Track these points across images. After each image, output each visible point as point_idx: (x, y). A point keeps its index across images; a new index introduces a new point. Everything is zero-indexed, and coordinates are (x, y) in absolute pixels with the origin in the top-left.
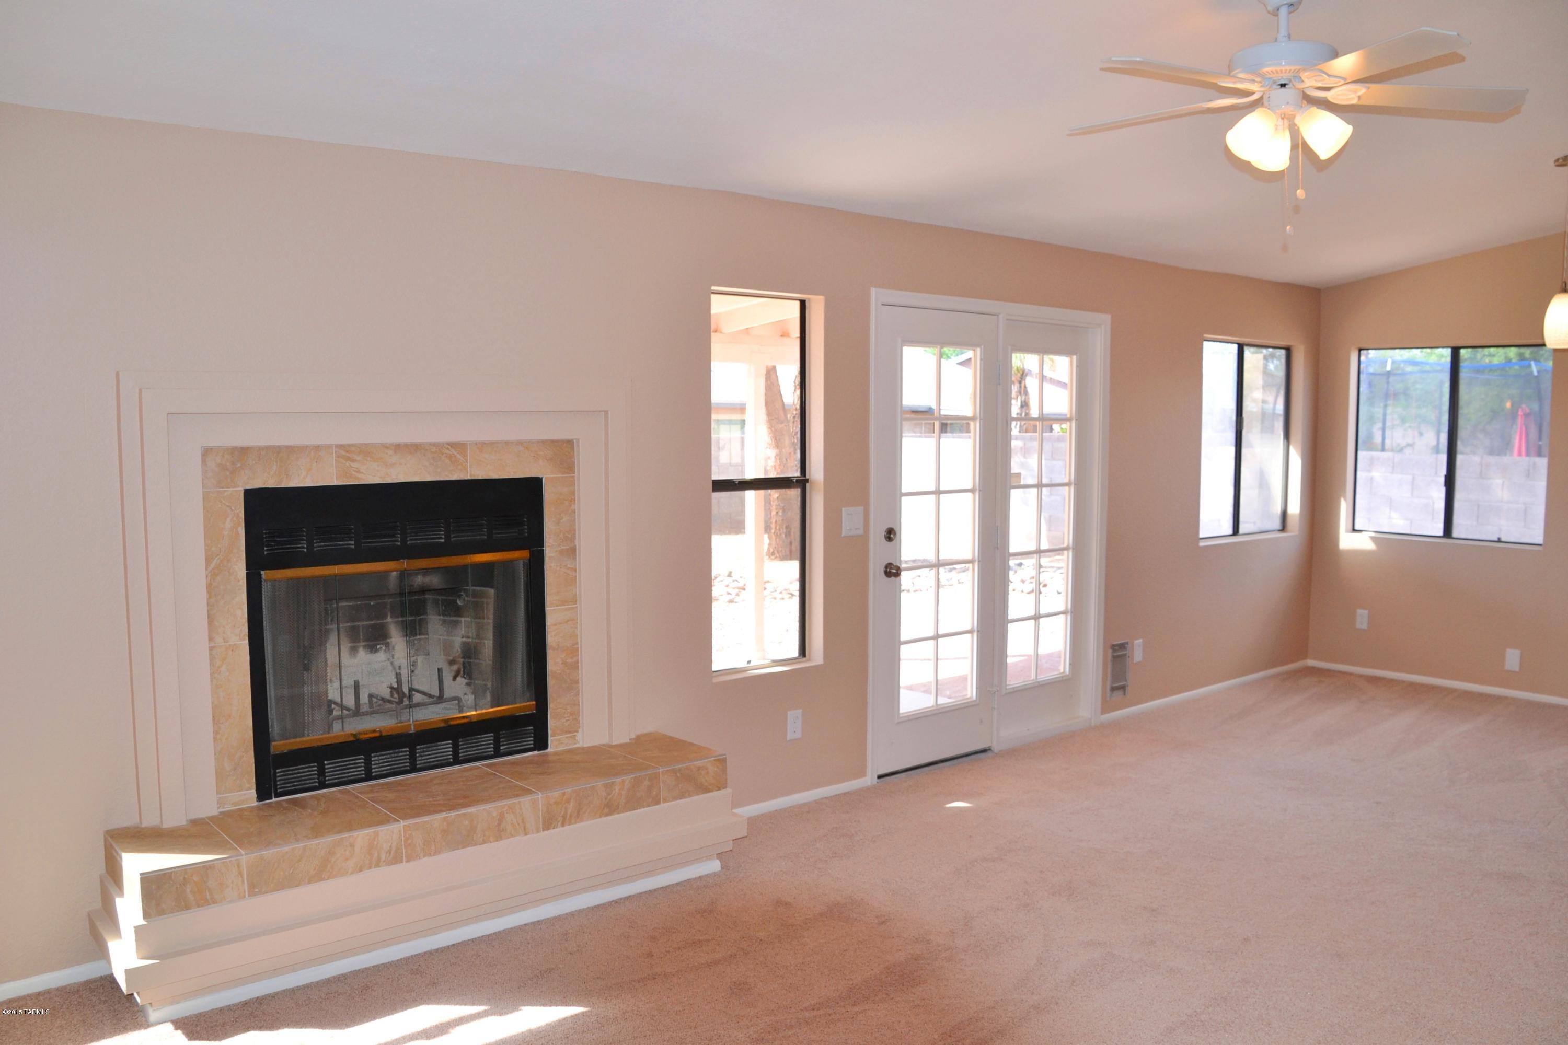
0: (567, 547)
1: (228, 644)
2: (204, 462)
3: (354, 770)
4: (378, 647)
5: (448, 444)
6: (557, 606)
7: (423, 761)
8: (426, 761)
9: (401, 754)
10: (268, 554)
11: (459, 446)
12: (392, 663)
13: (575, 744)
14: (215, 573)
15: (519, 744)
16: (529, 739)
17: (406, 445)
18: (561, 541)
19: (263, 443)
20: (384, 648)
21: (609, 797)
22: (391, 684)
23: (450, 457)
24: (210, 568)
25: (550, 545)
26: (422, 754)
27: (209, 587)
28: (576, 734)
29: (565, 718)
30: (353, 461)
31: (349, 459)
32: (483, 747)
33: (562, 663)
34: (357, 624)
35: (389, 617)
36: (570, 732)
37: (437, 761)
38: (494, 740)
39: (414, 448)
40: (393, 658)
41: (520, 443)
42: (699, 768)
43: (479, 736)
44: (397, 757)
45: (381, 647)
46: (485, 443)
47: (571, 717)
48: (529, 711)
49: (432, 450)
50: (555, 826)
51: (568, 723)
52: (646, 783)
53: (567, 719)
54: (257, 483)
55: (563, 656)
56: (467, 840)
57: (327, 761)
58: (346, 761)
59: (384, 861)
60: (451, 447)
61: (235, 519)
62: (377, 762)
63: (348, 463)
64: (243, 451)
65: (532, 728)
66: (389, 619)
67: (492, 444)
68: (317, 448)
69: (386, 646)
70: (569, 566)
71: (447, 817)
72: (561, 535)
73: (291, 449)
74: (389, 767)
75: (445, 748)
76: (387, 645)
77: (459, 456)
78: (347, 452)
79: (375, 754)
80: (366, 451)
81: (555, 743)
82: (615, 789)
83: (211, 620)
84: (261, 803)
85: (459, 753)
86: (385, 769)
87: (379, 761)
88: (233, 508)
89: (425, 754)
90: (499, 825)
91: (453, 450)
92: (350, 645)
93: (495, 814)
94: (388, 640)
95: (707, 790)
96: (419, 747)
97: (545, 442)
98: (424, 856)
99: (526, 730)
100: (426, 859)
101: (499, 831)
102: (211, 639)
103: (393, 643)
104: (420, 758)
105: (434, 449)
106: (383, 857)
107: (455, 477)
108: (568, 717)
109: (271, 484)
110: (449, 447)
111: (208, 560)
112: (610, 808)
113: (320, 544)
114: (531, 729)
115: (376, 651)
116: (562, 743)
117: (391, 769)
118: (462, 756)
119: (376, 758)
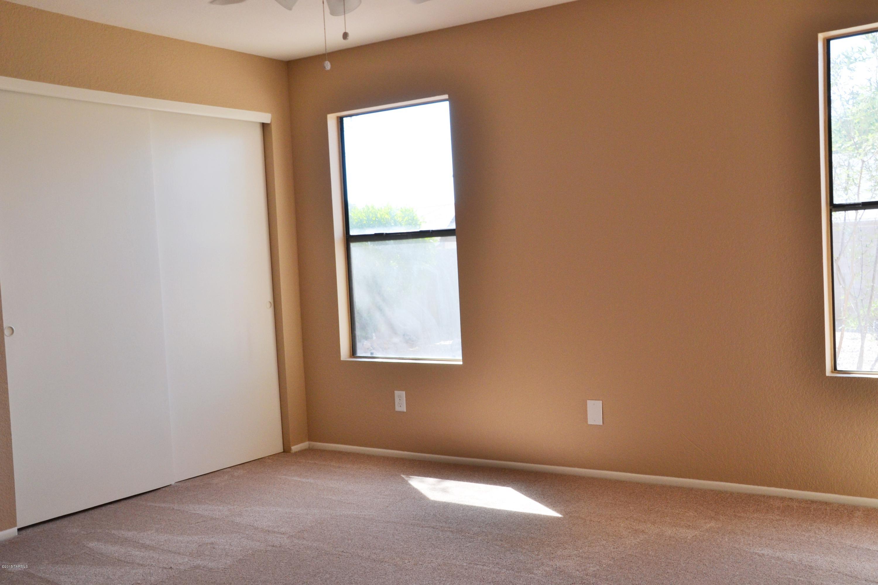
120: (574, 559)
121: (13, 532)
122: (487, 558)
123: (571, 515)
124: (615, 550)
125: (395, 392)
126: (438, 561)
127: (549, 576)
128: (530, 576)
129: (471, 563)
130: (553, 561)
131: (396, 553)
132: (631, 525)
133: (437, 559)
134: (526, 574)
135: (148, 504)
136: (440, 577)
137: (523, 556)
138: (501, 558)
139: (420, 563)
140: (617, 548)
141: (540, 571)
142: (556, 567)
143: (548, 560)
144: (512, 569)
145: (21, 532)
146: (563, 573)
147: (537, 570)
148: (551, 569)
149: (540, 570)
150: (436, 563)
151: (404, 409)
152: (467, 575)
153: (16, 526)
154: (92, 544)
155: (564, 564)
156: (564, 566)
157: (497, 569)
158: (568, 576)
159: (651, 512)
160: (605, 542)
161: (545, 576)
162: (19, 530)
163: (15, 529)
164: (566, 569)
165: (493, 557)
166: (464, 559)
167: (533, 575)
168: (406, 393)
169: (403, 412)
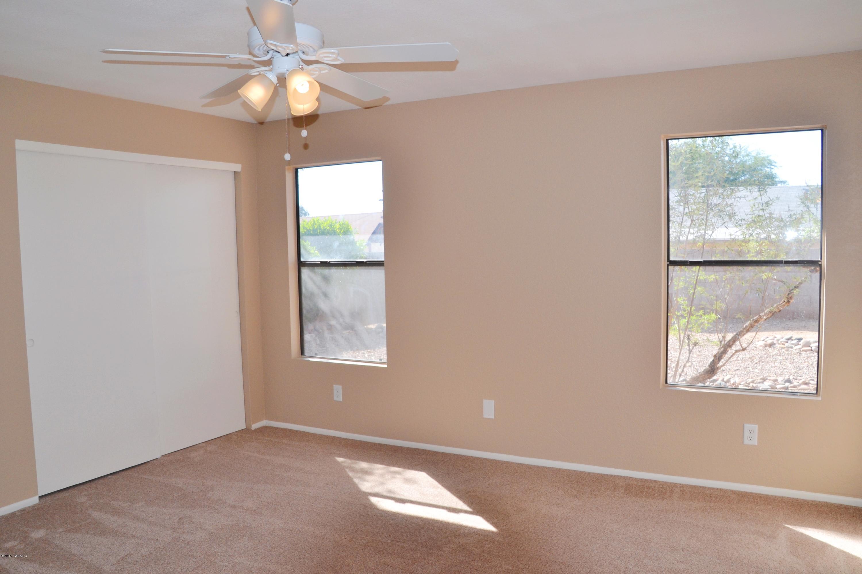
120: (473, 537)
121: (34, 500)
122: (406, 535)
123: (470, 494)
124: (504, 527)
125: (334, 386)
126: (367, 538)
127: (454, 553)
128: (440, 553)
129: (394, 540)
130: (457, 538)
131: (335, 530)
132: (516, 503)
133: (367, 536)
134: (436, 551)
135: (140, 476)
136: (370, 554)
137: (434, 534)
138: (417, 536)
139: (354, 540)
140: (505, 526)
141: (447, 549)
142: (460, 545)
143: (453, 538)
144: (425, 546)
145: (42, 500)
146: (465, 550)
147: (445, 547)
148: (456, 547)
149: (447, 547)
150: (367, 540)
151: (340, 399)
152: (391, 552)
153: (38, 495)
154: (96, 514)
155: (466, 542)
156: (466, 543)
157: (414, 546)
158: (469, 553)
159: (530, 491)
160: (496, 520)
161: (451, 553)
162: (41, 497)
163: (37, 498)
164: (467, 546)
165: (410, 535)
166: (388, 537)
167: (442, 553)
168: (342, 387)
169: (340, 402)
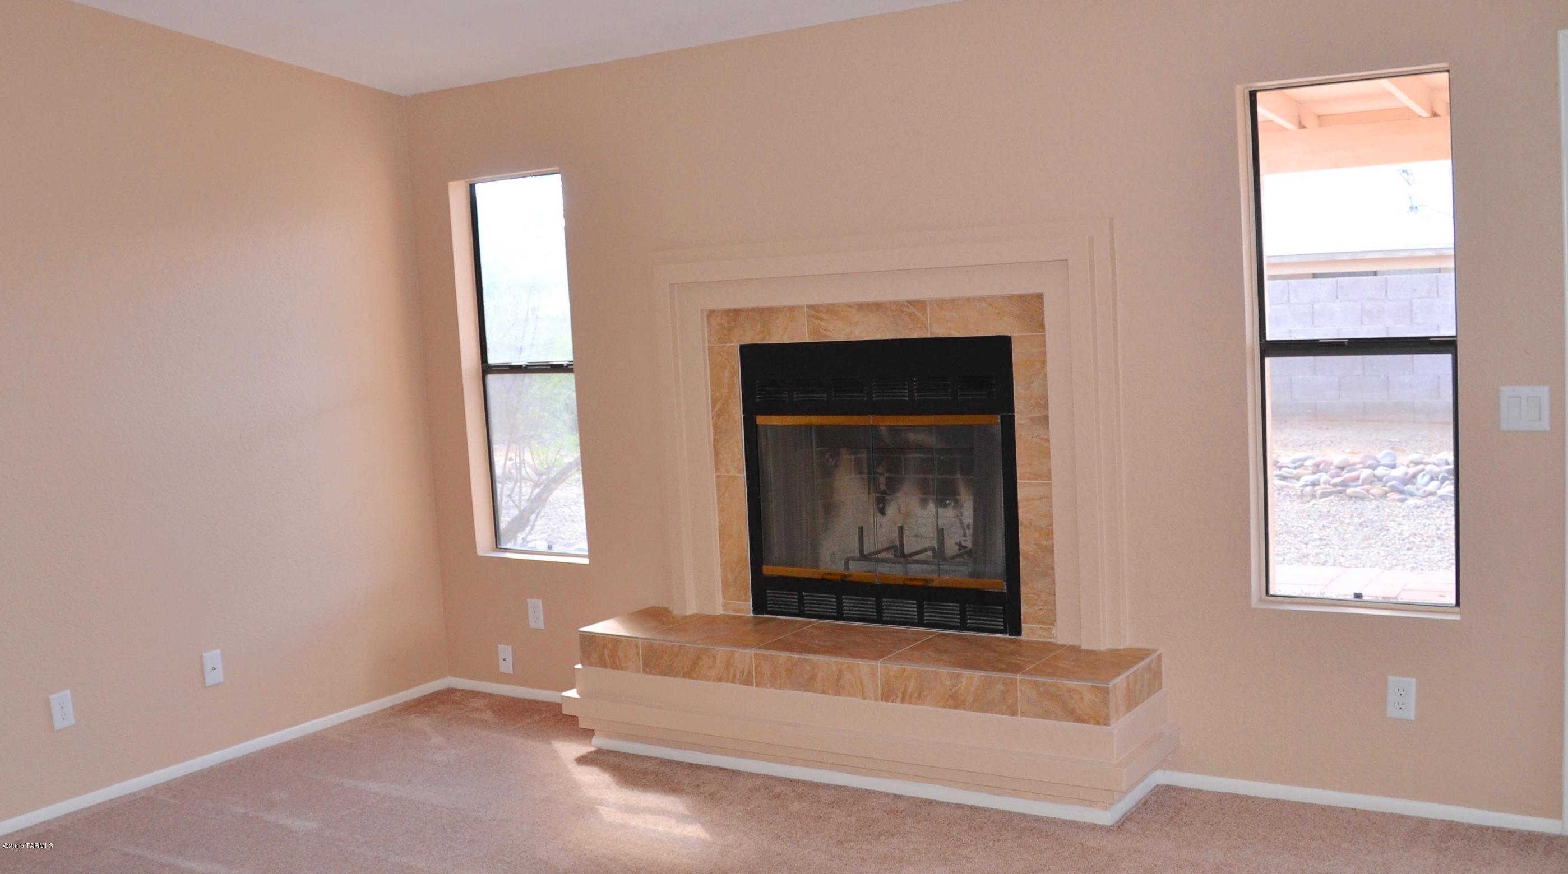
0: (1040, 415)
1: (729, 475)
2: (709, 321)
3: (829, 607)
4: (948, 502)
5: (909, 302)
6: (1029, 479)
7: (890, 615)
8: (892, 615)
9: (869, 603)
10: (760, 401)
11: (919, 304)
12: (960, 520)
13: (1051, 638)
14: (720, 413)
15: (989, 622)
16: (999, 620)
17: (868, 304)
18: (1033, 407)
19: (751, 305)
20: (953, 504)
21: (954, 689)
22: (960, 542)
23: (911, 315)
24: (715, 410)
25: (1020, 411)
26: (888, 607)
27: (716, 426)
28: (1051, 627)
29: (1038, 606)
30: (822, 319)
31: (816, 318)
32: (949, 616)
33: (1035, 544)
34: (927, 476)
35: (958, 474)
36: (1044, 623)
37: (903, 618)
38: (960, 611)
39: (877, 307)
40: (962, 516)
41: (983, 299)
42: (1069, 691)
43: (945, 604)
44: (865, 604)
45: (950, 503)
46: (944, 300)
47: (1046, 607)
48: (998, 589)
49: (892, 309)
50: (893, 700)
51: (1041, 613)
52: (1000, 687)
53: (1041, 607)
54: (748, 341)
55: (1037, 535)
56: (808, 684)
57: (805, 592)
58: (823, 597)
59: (738, 680)
60: (911, 305)
61: (731, 370)
62: (848, 605)
63: (817, 322)
64: (737, 312)
65: (1001, 608)
66: (958, 476)
67: (953, 300)
68: (792, 308)
69: (954, 502)
70: (1043, 436)
71: (791, 657)
72: (1033, 401)
73: (771, 310)
74: (858, 612)
75: (911, 606)
76: (956, 502)
77: (919, 314)
78: (817, 312)
79: (846, 597)
80: (832, 310)
81: (1031, 633)
82: (962, 682)
83: (717, 454)
84: (756, 615)
85: (924, 616)
86: (856, 614)
87: (849, 603)
88: (730, 361)
89: (891, 607)
90: (838, 680)
91: (913, 308)
92: (921, 496)
93: (834, 668)
94: (958, 497)
95: (1079, 720)
96: (885, 600)
97: (1010, 298)
98: (771, 687)
99: (996, 609)
100: (772, 689)
101: (837, 686)
102: (717, 469)
103: (962, 501)
104: (886, 611)
105: (894, 307)
106: (738, 676)
107: (915, 335)
108: (1042, 606)
109: (757, 341)
110: (909, 305)
111: (714, 403)
112: (955, 701)
113: (800, 395)
114: (1001, 610)
115: (946, 506)
116: (1035, 633)
117: (859, 614)
118: (927, 620)
119: (847, 601)
